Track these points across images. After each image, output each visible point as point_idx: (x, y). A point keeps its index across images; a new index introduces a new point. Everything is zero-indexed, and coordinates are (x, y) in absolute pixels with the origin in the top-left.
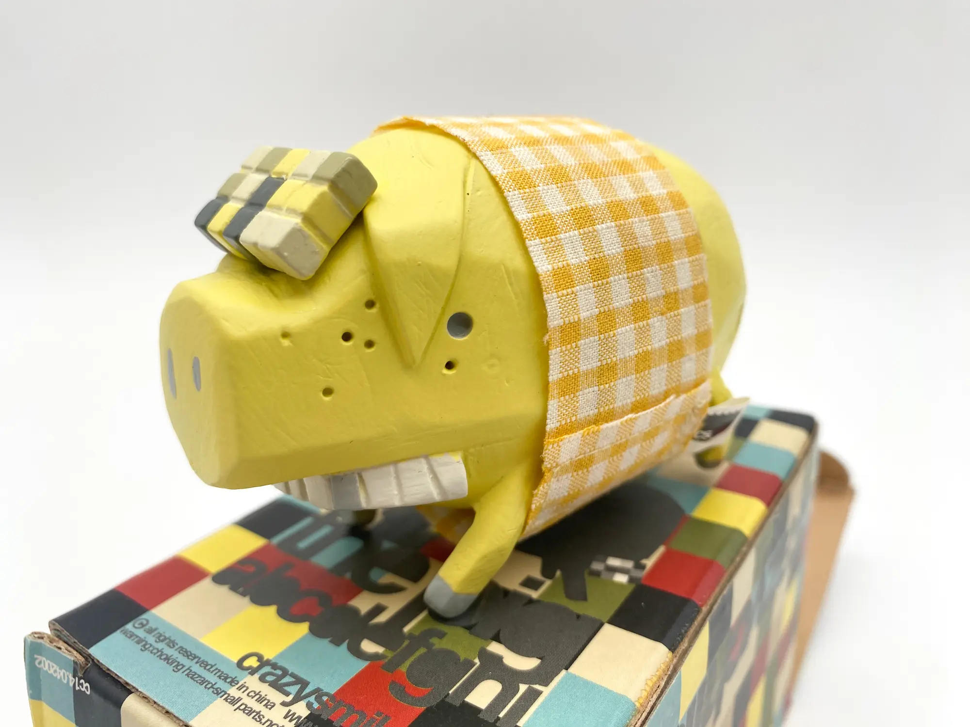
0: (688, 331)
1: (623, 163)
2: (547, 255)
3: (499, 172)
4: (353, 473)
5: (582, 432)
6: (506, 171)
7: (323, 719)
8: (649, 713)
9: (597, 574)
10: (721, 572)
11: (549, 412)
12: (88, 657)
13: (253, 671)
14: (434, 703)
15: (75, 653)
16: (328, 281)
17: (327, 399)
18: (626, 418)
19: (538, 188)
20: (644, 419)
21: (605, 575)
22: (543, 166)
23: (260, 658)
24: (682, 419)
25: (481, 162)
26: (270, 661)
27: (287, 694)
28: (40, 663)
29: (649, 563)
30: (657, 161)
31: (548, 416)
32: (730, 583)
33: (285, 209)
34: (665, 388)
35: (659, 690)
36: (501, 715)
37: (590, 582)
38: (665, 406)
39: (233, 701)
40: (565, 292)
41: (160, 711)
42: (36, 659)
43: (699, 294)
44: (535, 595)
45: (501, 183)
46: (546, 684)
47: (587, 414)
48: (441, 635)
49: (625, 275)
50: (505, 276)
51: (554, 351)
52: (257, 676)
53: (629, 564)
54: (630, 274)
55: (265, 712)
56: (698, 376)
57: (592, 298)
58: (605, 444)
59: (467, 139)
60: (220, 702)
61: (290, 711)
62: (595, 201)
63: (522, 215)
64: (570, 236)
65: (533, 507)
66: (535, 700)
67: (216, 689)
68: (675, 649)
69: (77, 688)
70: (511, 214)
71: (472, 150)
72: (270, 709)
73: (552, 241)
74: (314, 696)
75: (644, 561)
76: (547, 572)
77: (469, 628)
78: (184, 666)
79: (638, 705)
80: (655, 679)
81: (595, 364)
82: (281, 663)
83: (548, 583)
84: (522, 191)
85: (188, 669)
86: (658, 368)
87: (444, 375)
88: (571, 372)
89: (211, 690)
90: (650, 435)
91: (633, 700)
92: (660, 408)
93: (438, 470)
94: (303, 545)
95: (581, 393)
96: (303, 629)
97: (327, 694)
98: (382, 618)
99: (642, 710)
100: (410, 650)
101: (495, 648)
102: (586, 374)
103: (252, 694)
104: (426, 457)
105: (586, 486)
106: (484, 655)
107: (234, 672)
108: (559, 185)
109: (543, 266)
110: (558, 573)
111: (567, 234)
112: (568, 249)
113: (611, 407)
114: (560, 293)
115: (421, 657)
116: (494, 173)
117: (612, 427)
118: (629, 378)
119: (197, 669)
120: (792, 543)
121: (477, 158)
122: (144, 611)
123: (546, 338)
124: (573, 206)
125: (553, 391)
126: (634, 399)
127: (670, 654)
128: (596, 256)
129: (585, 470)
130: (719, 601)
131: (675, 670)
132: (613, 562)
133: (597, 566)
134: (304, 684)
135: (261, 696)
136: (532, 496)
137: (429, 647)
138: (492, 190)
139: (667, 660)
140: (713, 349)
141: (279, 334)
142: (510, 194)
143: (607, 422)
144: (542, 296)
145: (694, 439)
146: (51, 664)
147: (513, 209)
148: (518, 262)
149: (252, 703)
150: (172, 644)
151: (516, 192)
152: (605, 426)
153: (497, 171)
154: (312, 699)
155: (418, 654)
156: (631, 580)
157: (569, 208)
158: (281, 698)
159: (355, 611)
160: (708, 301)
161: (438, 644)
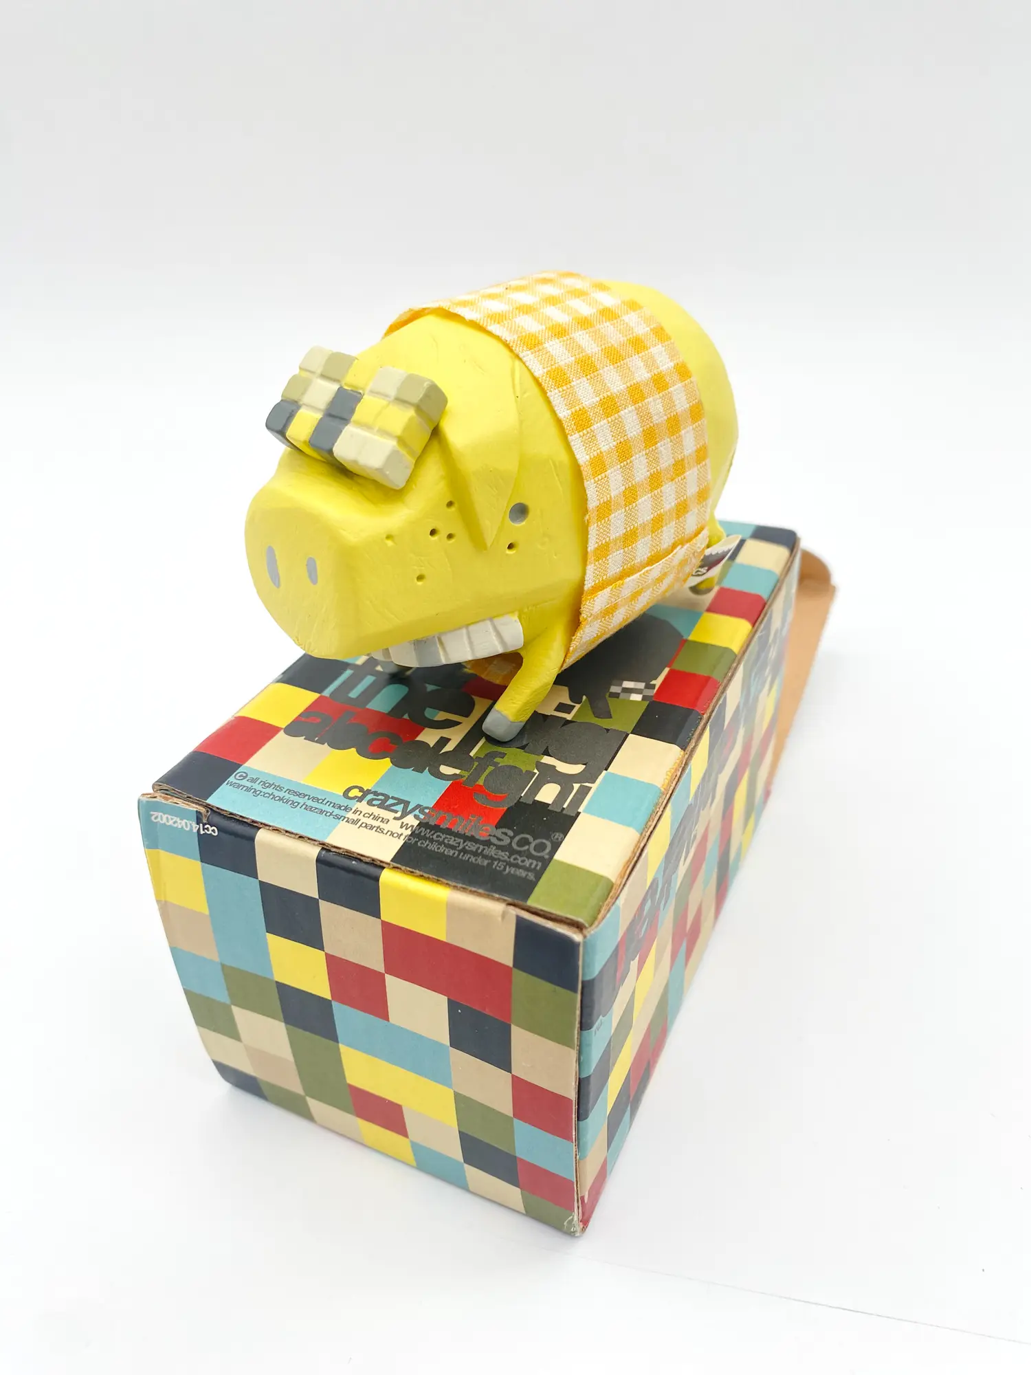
0: (692, 490)
1: (636, 340)
2: (584, 447)
3: (541, 372)
4: (434, 637)
5: (611, 587)
6: (545, 370)
7: (431, 825)
8: (671, 795)
9: (616, 695)
10: (716, 685)
11: (587, 575)
12: (207, 806)
13: (360, 799)
14: (512, 804)
15: (194, 805)
16: (414, 486)
17: (420, 583)
18: (643, 571)
19: (573, 384)
20: (656, 569)
21: (622, 696)
22: (573, 358)
23: (361, 789)
24: (684, 563)
25: (524, 363)
26: (370, 790)
27: (396, 812)
28: (156, 818)
29: (658, 682)
30: (664, 331)
31: (586, 579)
32: (724, 694)
33: (376, 428)
34: (673, 541)
35: (676, 779)
36: (565, 806)
37: (611, 702)
38: (673, 556)
39: (355, 822)
40: (600, 477)
41: (294, 838)
42: (152, 815)
43: (701, 455)
44: (569, 717)
45: (543, 383)
46: (593, 782)
47: (614, 572)
48: (503, 755)
49: (644, 453)
50: (553, 466)
51: (592, 527)
52: (364, 802)
53: (641, 685)
54: (647, 451)
55: (382, 826)
56: (699, 526)
57: (620, 478)
58: (626, 593)
59: (508, 339)
60: (343, 823)
61: (403, 823)
62: (618, 388)
63: (563, 413)
64: (601, 427)
65: (571, 649)
66: (587, 794)
67: (336, 816)
68: (686, 748)
69: (202, 832)
70: (553, 412)
71: (515, 352)
72: (387, 823)
73: (588, 433)
74: (417, 811)
75: (653, 682)
76: (575, 698)
77: (523, 748)
78: (299, 803)
79: (663, 790)
80: (673, 771)
81: (622, 531)
82: (380, 791)
83: (578, 706)
84: (561, 389)
85: (304, 804)
86: (668, 526)
87: (507, 555)
88: (604, 542)
89: (331, 816)
90: (660, 580)
91: (659, 786)
92: (669, 558)
93: (500, 628)
94: (354, 694)
95: (611, 556)
96: (386, 763)
97: (427, 808)
98: (449, 747)
99: (666, 792)
100: (481, 769)
101: (546, 760)
102: (615, 540)
103: (367, 815)
104: (491, 619)
105: (610, 627)
106: (539, 765)
107: (345, 802)
108: (588, 377)
109: (583, 457)
110: (584, 697)
111: (598, 424)
112: (600, 438)
113: (633, 563)
114: (596, 479)
115: (490, 773)
116: (537, 374)
117: (633, 580)
118: (646, 539)
119: (310, 803)
120: (773, 654)
121: (520, 359)
122: (239, 766)
123: (587, 517)
124: (601, 396)
125: (591, 557)
126: (649, 555)
127: (682, 752)
128: (622, 440)
129: (611, 616)
130: (716, 710)
131: (686, 764)
132: (627, 684)
133: (614, 689)
134: (407, 803)
135: (375, 816)
136: (570, 641)
137: (496, 764)
138: (535, 390)
139: (681, 757)
140: (710, 501)
141: (385, 536)
142: (552, 393)
143: (629, 576)
144: (583, 483)
145: (693, 575)
146: (170, 817)
147: (556, 409)
148: (563, 457)
149: (370, 821)
150: (280, 788)
151: (557, 391)
152: (628, 579)
153: (539, 372)
154: (417, 812)
155: (487, 771)
156: (644, 698)
157: (598, 399)
158: (392, 815)
159: (426, 745)
160: (707, 461)
161: (502, 762)
